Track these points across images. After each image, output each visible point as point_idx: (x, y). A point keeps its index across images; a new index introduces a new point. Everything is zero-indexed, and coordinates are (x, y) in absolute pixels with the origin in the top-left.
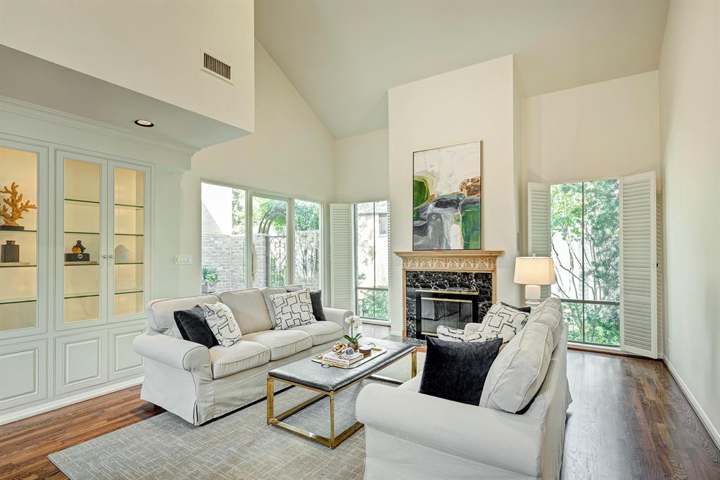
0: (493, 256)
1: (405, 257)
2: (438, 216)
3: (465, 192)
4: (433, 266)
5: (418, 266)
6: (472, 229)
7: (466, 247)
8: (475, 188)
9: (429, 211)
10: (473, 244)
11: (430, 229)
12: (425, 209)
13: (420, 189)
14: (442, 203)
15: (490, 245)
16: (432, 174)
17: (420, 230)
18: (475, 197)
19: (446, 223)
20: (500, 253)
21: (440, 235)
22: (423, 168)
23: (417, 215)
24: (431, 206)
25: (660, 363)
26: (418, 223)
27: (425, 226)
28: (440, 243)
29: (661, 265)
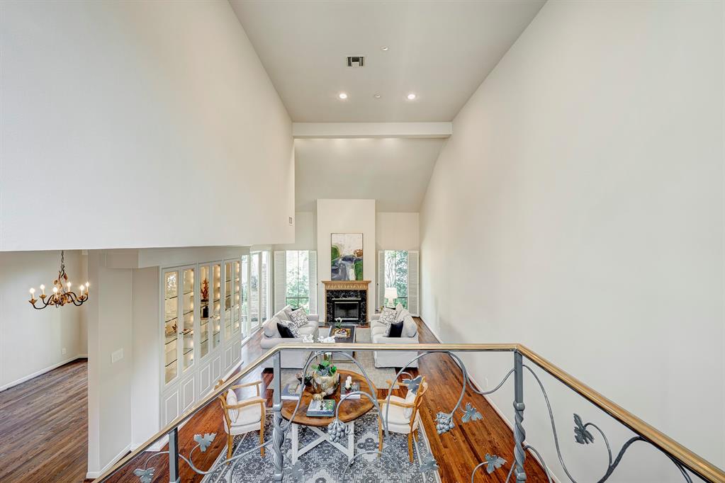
0: (367, 283)
1: (326, 283)
2: (344, 265)
3: (356, 255)
4: (340, 288)
5: (333, 288)
6: (359, 272)
7: (357, 279)
8: (360, 254)
9: (339, 262)
10: (359, 277)
11: (340, 270)
12: (338, 260)
13: (335, 251)
14: (345, 259)
15: (366, 279)
16: (341, 245)
17: (334, 271)
18: (360, 258)
19: (348, 268)
20: (370, 282)
21: (345, 274)
22: (336, 241)
23: (333, 264)
24: (340, 260)
25: (419, 318)
26: (334, 267)
27: (338, 269)
28: (345, 277)
29: (420, 284)
